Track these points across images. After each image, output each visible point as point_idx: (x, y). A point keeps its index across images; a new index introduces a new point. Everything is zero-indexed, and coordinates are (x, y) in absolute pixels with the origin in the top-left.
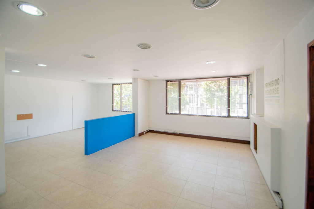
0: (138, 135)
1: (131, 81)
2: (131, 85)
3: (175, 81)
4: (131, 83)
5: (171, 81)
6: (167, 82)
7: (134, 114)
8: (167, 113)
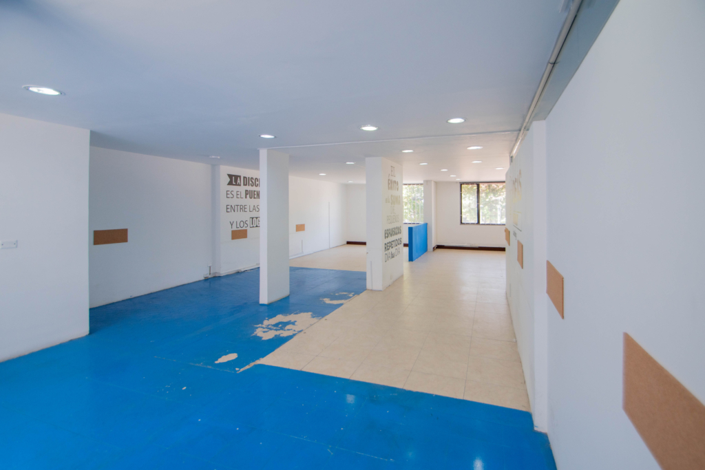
0: (432, 249)
1: (422, 182)
2: (422, 188)
3: (472, 183)
4: (421, 184)
5: (467, 183)
6: (461, 184)
7: (427, 224)
8: (461, 223)
